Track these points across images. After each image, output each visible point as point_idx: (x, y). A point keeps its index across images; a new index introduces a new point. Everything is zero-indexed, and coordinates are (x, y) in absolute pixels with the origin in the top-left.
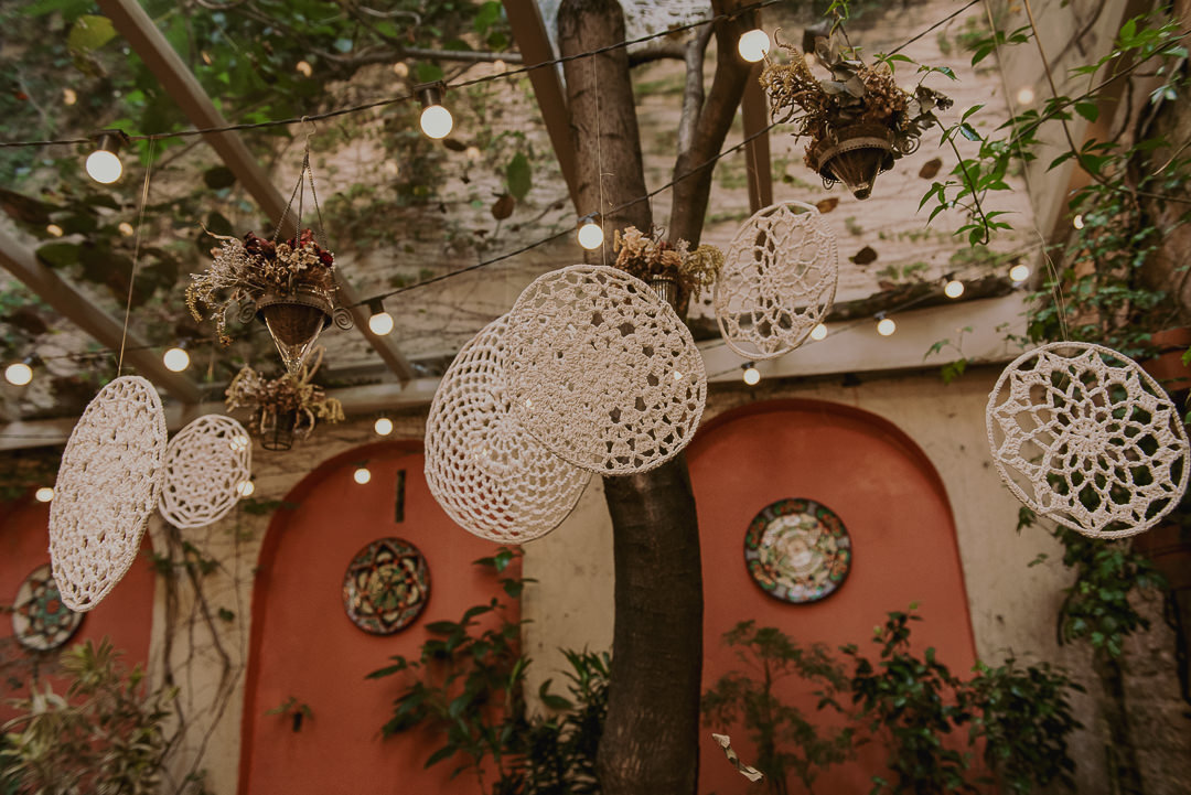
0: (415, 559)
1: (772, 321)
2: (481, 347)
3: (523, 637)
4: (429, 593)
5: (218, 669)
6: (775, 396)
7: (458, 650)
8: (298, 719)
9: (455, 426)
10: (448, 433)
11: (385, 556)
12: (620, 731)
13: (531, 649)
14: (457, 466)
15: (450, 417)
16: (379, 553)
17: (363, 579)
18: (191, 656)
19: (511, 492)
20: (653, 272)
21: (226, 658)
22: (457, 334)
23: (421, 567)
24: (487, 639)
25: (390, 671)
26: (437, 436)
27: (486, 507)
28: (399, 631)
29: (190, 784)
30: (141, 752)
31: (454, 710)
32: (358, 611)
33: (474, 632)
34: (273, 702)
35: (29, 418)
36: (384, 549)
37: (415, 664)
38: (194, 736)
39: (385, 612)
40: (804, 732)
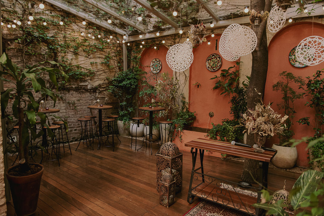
0: (219, 58)
1: (275, 26)
2: (228, 30)
3: (240, 73)
4: (222, 64)
5: (185, 77)
6: (301, 21)
7: (227, 75)
8: (198, 86)
9: (224, 43)
10: (223, 44)
11: (214, 57)
12: (250, 89)
13: (241, 75)
14: (224, 49)
15: (223, 41)
16: (212, 56)
17: (209, 61)
18: (180, 75)
19: (232, 54)
20: (256, 18)
21: (185, 75)
22: (228, 10)
23: (220, 59)
24: (233, 73)
25: (215, 78)
26: (221, 44)
27: (228, 56)
28: (216, 71)
29: (181, 95)
30: (174, 90)
31: (225, 85)
32: (208, 67)
33: (230, 72)
34: (194, 83)
35: (149, 33)
36: (213, 55)
37: (219, 77)
38: (181, 88)
39: (213, 67)
40: (294, 93)
